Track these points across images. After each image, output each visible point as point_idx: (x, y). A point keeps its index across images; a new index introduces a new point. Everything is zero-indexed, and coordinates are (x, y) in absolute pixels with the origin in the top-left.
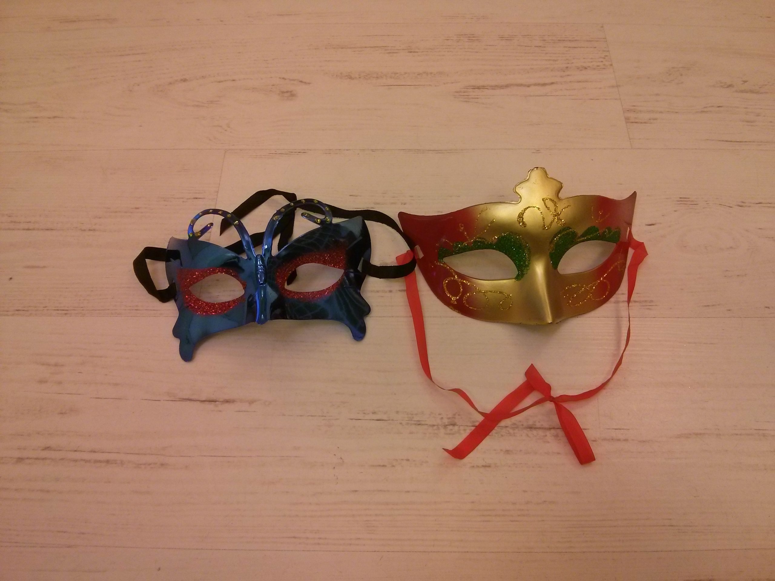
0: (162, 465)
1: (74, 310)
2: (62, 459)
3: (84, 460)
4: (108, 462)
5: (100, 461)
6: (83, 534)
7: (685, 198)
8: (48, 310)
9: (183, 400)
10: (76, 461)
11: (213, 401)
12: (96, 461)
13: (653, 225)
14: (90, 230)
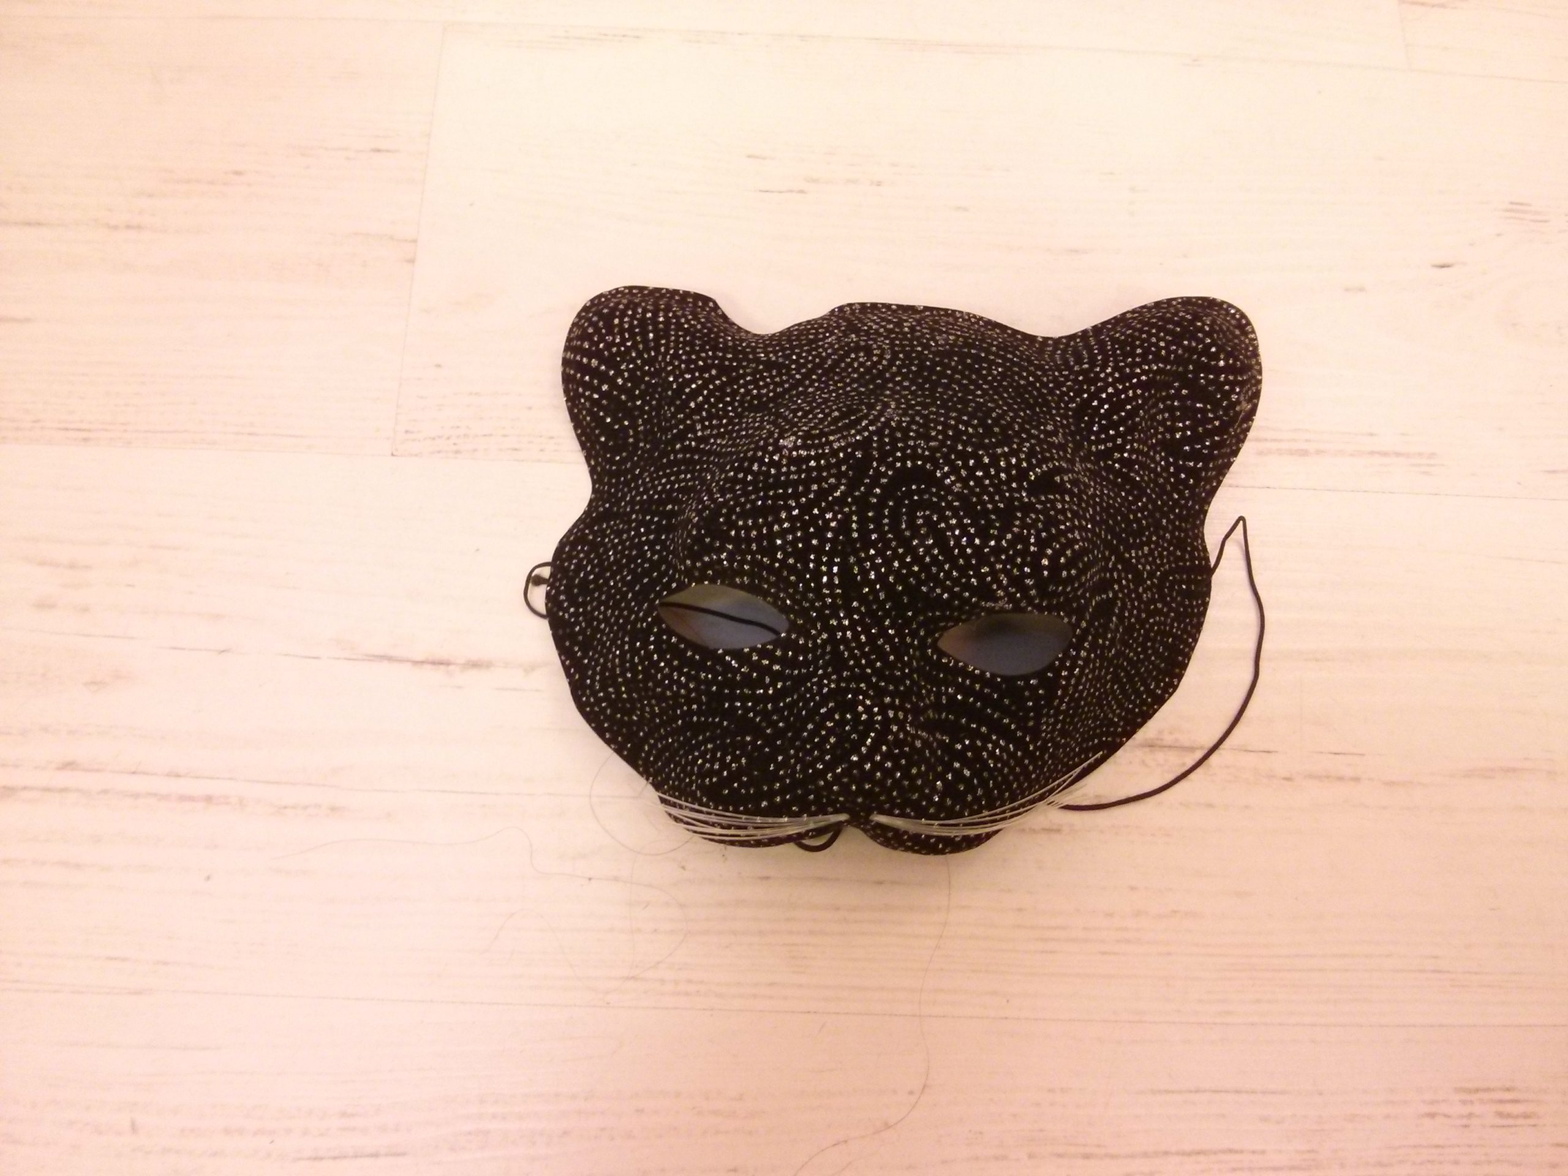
0: (333, 809)
1: (106, 430)
2: (105, 792)
3: (155, 795)
4: (209, 799)
5: (191, 799)
6: (165, 963)
7: (1522, 204)
8: (42, 428)
9: (372, 658)
10: (136, 796)
11: (442, 664)
12: (183, 798)
13: (1448, 266)
14: (128, 227)
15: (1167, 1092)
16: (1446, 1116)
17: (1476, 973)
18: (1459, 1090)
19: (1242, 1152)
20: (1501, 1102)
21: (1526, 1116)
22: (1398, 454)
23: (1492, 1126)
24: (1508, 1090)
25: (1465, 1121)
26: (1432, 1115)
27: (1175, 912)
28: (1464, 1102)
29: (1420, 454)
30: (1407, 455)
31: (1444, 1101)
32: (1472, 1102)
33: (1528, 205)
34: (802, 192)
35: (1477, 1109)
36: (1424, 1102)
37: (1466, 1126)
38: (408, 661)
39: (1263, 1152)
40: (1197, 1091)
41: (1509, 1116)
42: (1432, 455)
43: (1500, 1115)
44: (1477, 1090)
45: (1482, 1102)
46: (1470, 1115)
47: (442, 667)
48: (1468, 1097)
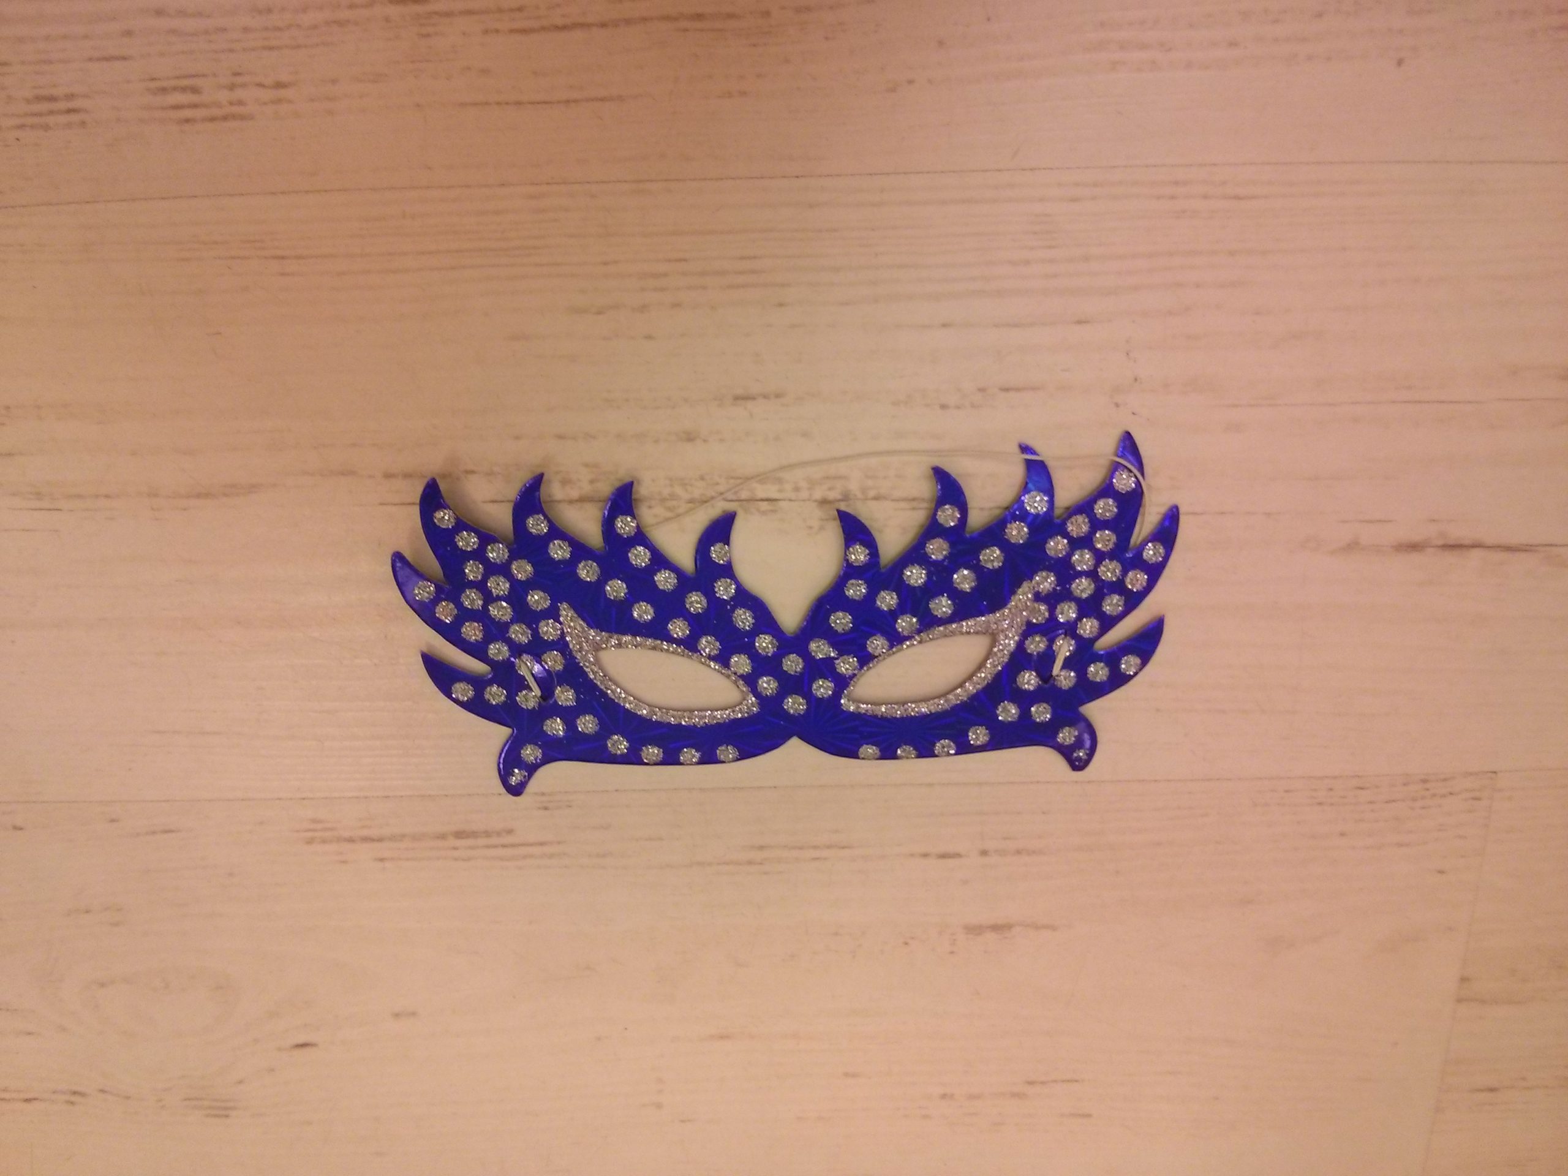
15: (602, 99)
16: (260, 85)
17: (233, 258)
18: (250, 117)
19: (512, 31)
20: (195, 106)
21: (164, 90)
22: (351, 840)
23: (204, 76)
24: (187, 121)
25: (239, 80)
26: (279, 85)
27: (599, 313)
28: (241, 103)
29: (324, 841)
30: (339, 840)
31: (265, 104)
32: (231, 104)
33: (207, 1116)
34: (1031, 1083)
35: (223, 96)
36: (290, 102)
37: (237, 74)
38: (1489, 547)
39: (486, 32)
40: (568, 102)
41: (184, 89)
42: (310, 841)
43: (195, 90)
44: (225, 118)
45: (219, 105)
46: (232, 87)
47: (1451, 542)
48: (235, 109)
